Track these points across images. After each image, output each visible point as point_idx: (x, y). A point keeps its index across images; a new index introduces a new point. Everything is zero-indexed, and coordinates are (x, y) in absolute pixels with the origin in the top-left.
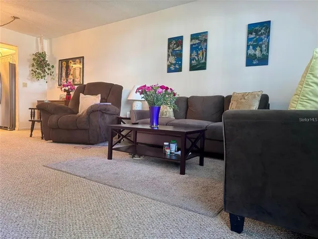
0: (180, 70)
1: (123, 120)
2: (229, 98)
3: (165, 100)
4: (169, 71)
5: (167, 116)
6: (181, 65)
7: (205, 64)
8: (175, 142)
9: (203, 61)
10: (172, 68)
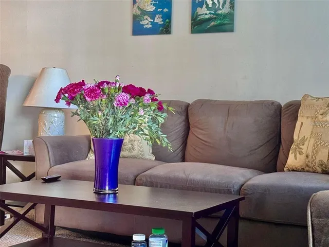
0: (166, 29)
1: (11, 162)
2: (294, 109)
3: (136, 122)
4: (138, 30)
5: (135, 153)
6: (168, 17)
7: (230, 16)
8: (162, 232)
9: (226, 10)
10: (146, 23)
